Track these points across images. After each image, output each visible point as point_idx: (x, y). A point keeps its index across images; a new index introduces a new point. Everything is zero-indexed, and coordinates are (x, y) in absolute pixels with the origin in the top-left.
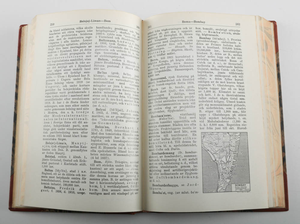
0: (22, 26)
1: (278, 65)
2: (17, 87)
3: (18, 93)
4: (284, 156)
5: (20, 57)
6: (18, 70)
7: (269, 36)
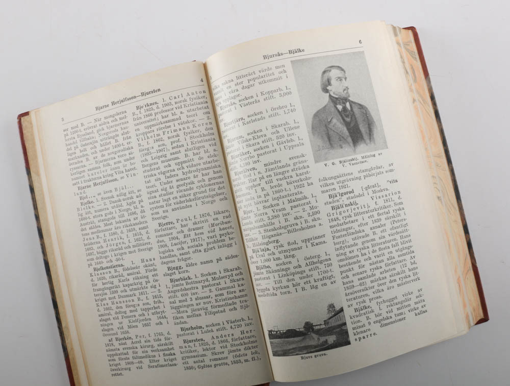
0: (21, 116)
1: (432, 98)
2: (37, 217)
3: (42, 227)
4: (468, 239)
5: (29, 169)
6: (32, 190)
7: (411, 53)
